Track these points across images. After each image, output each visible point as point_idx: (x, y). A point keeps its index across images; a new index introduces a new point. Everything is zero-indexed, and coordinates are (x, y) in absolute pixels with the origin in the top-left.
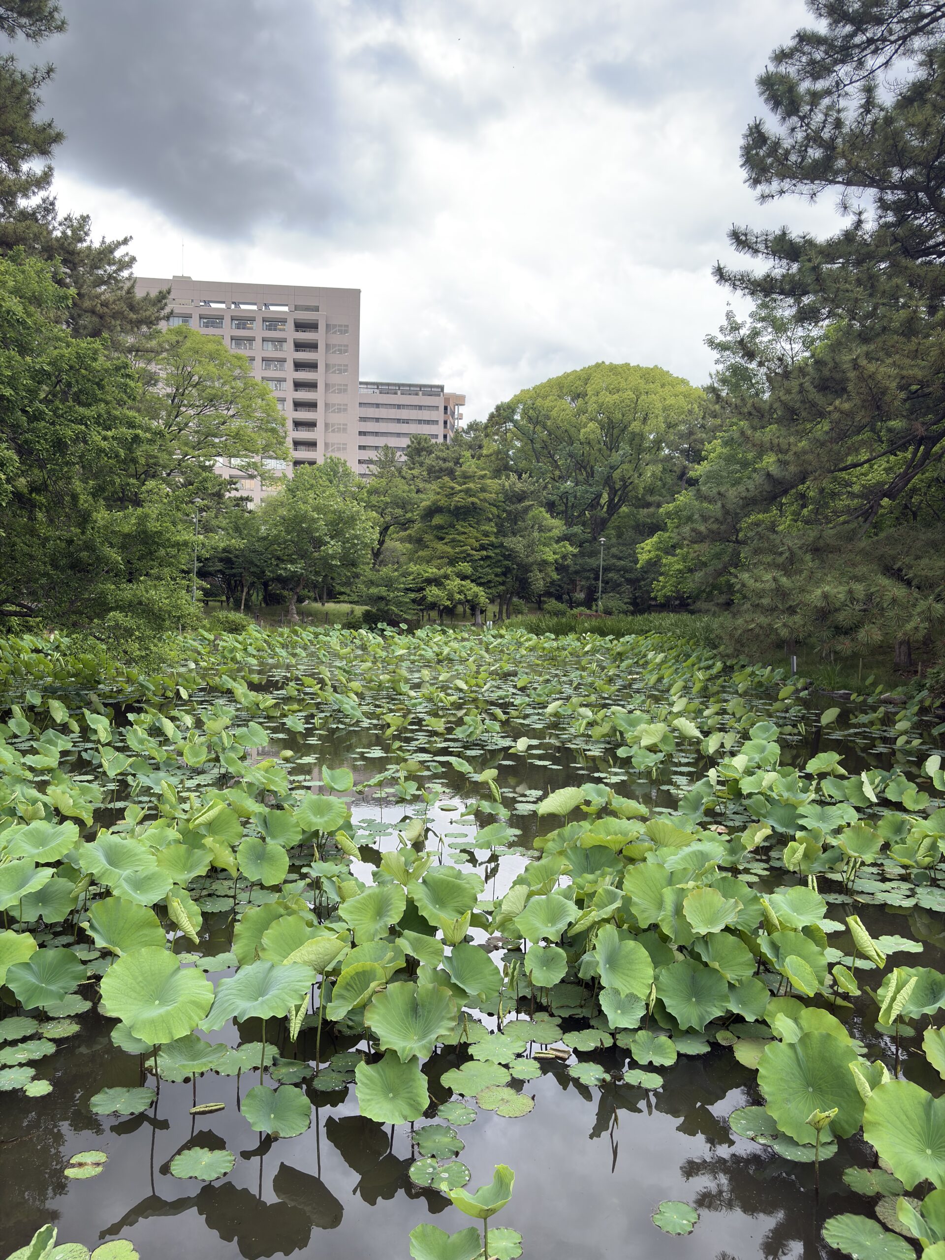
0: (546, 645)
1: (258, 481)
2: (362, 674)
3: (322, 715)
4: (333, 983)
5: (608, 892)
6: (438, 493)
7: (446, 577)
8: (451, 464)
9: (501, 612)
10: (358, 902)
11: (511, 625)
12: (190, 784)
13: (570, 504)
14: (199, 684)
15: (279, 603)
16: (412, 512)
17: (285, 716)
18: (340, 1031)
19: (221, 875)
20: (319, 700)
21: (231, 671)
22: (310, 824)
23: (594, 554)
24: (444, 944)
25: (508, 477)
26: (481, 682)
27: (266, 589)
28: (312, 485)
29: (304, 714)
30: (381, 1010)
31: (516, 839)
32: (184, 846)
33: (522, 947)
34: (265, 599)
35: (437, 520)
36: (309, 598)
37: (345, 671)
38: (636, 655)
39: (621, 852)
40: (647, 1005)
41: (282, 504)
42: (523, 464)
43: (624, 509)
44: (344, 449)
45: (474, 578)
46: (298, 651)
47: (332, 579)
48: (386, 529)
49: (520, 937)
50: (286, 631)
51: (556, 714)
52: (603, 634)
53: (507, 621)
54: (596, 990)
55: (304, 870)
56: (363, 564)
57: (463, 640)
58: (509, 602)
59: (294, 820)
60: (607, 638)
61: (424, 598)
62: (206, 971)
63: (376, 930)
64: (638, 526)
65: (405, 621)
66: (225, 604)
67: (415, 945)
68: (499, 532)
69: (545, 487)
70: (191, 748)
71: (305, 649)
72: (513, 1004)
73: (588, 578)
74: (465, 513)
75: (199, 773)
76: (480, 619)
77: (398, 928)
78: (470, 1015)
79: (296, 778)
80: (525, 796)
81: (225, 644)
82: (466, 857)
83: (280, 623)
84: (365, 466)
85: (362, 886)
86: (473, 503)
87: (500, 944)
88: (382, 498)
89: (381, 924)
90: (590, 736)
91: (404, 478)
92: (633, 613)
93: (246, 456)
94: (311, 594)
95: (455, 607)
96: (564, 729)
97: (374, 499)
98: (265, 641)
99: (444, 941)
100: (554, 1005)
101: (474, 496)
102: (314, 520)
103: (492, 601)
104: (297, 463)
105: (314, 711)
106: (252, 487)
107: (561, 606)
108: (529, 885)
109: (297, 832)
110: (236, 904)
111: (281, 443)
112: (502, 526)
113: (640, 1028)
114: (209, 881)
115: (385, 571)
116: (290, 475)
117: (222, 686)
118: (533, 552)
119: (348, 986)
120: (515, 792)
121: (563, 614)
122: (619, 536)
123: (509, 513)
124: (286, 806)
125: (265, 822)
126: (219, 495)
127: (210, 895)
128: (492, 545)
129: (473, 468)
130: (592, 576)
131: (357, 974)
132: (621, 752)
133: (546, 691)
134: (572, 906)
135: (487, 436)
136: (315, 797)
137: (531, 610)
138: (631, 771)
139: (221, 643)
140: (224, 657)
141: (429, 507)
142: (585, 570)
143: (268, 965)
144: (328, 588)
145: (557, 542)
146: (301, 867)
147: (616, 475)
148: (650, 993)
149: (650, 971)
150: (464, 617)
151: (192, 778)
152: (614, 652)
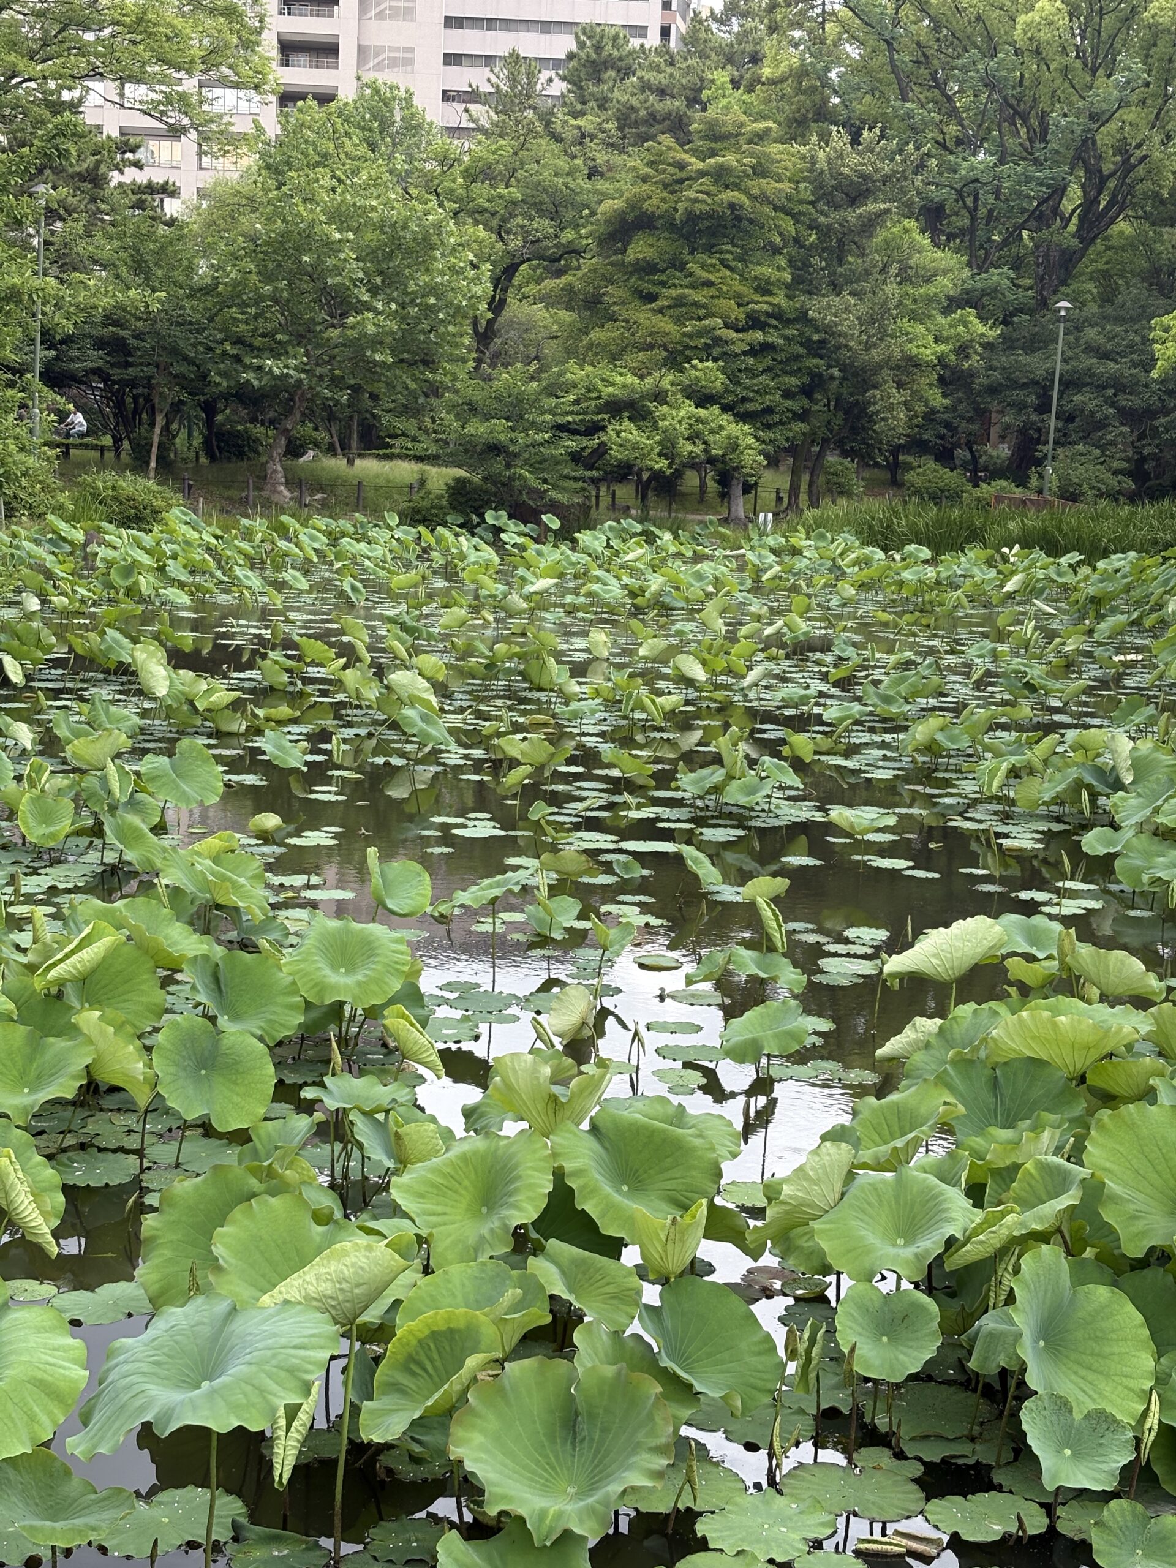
0: (907, 575)
1: (189, 143)
2: (445, 637)
3: (349, 733)
4: (377, 1360)
5: (1046, 1169)
6: (645, 179)
7: (659, 397)
8: (678, 104)
9: (794, 490)
10: (436, 1170)
11: (820, 523)
12: (32, 885)
13: (983, 211)
14: (48, 649)
15: (241, 455)
16: (577, 227)
17: (259, 732)
18: (390, 1471)
19: (108, 1102)
20: (341, 697)
21: (128, 618)
22: (322, 987)
23: (1039, 343)
24: (642, 1277)
25: (825, 138)
26: (740, 665)
27: (210, 422)
28: (325, 156)
29: (304, 729)
30: (492, 1423)
31: (819, 1041)
32: (22, 1030)
33: (831, 1293)
34: (207, 446)
35: (641, 249)
36: (316, 445)
37: (404, 627)
38: (1137, 604)
39: (1082, 1079)
40: (1138, 1441)
41: (252, 203)
42: (865, 104)
43: (1123, 227)
44: (408, 62)
45: (729, 399)
46: (288, 575)
47: (374, 397)
48: (511, 270)
49: (826, 1270)
50: (259, 525)
51: (931, 748)
52: (1054, 549)
53: (810, 515)
54: (1011, 1403)
55: (308, 1093)
56: (452, 360)
57: (698, 558)
58: (816, 465)
59: (284, 977)
60: (1064, 560)
61: (602, 450)
62: (75, 1323)
63: (482, 1238)
64: (1157, 271)
65: (554, 508)
66: (109, 455)
67: (572, 1275)
68: (797, 281)
69: (921, 167)
70: (34, 801)
71: (306, 573)
72: (806, 1425)
73: (1021, 407)
74: (712, 232)
75: (54, 862)
76: (740, 506)
77: (534, 1235)
78: (702, 1447)
79: (287, 881)
80: (847, 941)
81: (110, 553)
82: (696, 1078)
83: (243, 506)
84: (460, 107)
85: (448, 1135)
86: (732, 206)
87: (777, 1285)
88: (502, 190)
89: (495, 1224)
90: (1012, 803)
91: (559, 139)
92: (1133, 498)
93: (165, 80)
94: (322, 435)
95: (678, 474)
96: (947, 783)
97: (481, 192)
98: (209, 549)
99: (642, 1272)
100: (905, 1432)
101: (737, 187)
102: (331, 247)
103: (773, 462)
104: (287, 98)
105: (329, 723)
106: (177, 157)
107: (950, 478)
108: (856, 1144)
109: (292, 1007)
110: (143, 1170)
111: (249, 45)
112: (806, 265)
113: (1114, 1495)
114: (83, 1113)
115: (504, 379)
116: (273, 129)
117: (105, 654)
118: (883, 335)
119: (411, 1364)
120: (821, 931)
121: (955, 496)
122: (1107, 296)
123: (825, 232)
124: (263, 943)
125: (217, 980)
126: (94, 179)
127: (83, 1147)
128: (778, 315)
129: (737, 114)
130: (1032, 399)
131: (434, 1335)
132: (1093, 842)
133: (903, 689)
134: (956, 1200)
135: (773, 29)
136: (334, 924)
137: (873, 488)
138: (1114, 887)
139: (102, 552)
140: (109, 586)
141: (621, 215)
142: (1014, 385)
143: (223, 1307)
144: (362, 423)
145: (946, 311)
146: (301, 1087)
147: (1106, 136)
148: (1147, 1410)
149: (1146, 1361)
150: (701, 500)
151: (35, 872)
152: (1081, 596)
